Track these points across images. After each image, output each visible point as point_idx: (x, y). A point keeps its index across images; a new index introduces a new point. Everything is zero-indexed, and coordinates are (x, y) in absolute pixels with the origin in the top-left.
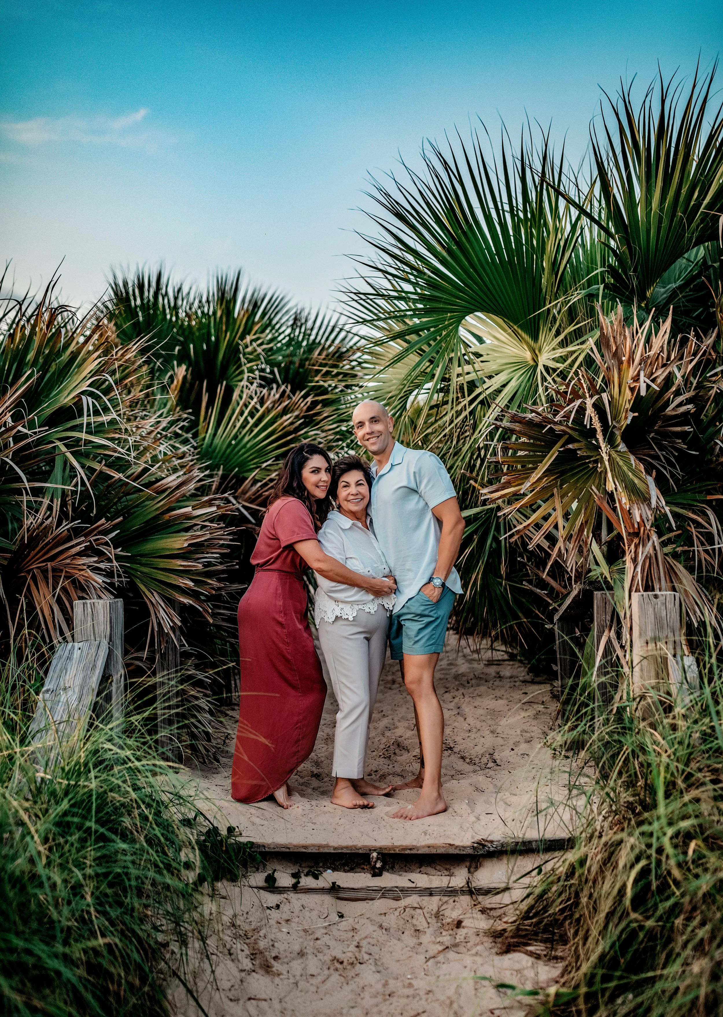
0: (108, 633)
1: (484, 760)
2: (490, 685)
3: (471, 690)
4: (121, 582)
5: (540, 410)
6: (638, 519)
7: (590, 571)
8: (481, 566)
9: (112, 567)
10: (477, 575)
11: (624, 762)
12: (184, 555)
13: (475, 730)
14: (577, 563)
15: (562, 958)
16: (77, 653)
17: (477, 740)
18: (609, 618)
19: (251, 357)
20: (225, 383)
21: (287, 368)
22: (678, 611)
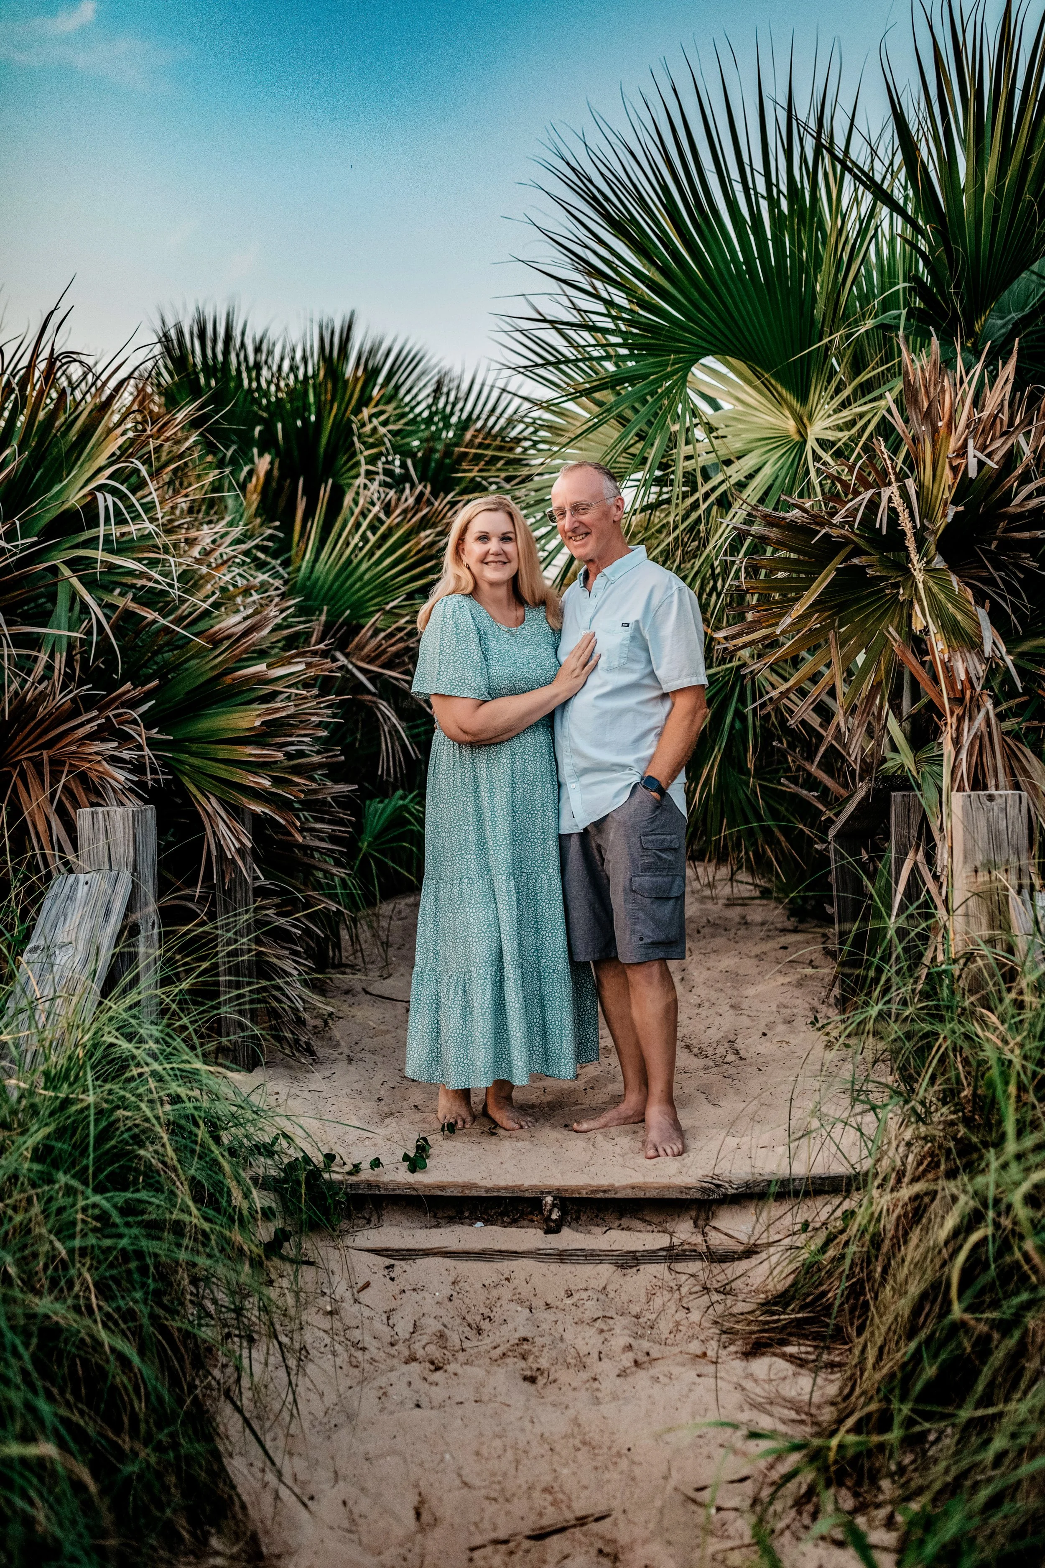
0: (131, 859)
1: (721, 1050)
2: (732, 935)
3: (703, 943)
4: (157, 781)
5: (807, 505)
6: (963, 677)
7: (884, 760)
8: (717, 754)
9: (143, 756)
10: (710, 769)
11: (940, 1060)
12: (258, 738)
13: (707, 1004)
14: (863, 750)
15: (840, 1365)
16: (82, 890)
17: (710, 1020)
18: (914, 832)
19: (371, 440)
20: (330, 481)
21: (427, 459)
22: (1025, 820)
